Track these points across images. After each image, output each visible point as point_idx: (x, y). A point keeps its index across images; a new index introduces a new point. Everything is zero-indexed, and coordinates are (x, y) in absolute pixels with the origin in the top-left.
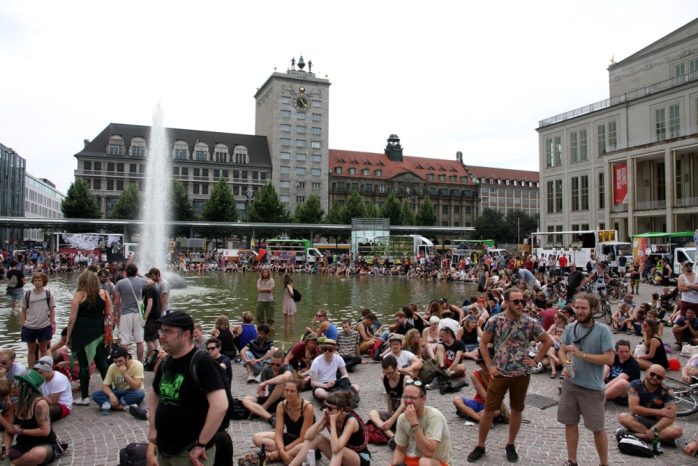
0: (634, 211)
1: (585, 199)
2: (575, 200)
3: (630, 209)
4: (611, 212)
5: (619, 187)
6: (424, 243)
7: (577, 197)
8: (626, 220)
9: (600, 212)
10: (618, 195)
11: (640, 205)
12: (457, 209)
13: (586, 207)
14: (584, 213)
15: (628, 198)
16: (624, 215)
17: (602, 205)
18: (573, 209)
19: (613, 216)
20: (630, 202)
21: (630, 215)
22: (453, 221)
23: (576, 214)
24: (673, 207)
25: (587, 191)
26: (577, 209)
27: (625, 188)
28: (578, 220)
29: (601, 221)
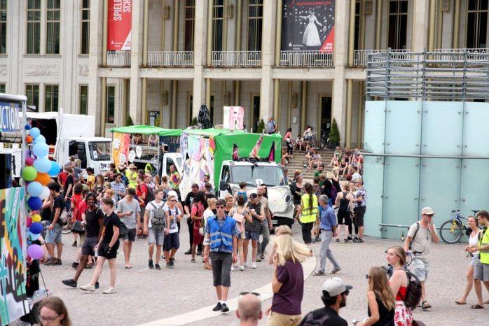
0: (142, 66)
1: (54, 30)
2: (33, 31)
3: (135, 62)
4: (102, 66)
5: (117, 16)
7: (38, 25)
8: (127, 82)
9: (82, 61)
10: (114, 31)
11: (154, 57)
13: (55, 49)
14: (52, 61)
15: (132, 41)
16: (124, 73)
17: (85, 49)
18: (29, 51)
19: (105, 73)
20: (135, 49)
21: (134, 74)
23: (35, 62)
24: (206, 67)
25: (57, 15)
26: (37, 51)
27: (128, 16)
28: (37, 75)
29: (83, 81)
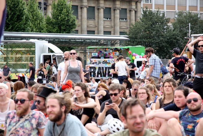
6: (51, 51)
12: (108, 12)
22: (102, 28)
